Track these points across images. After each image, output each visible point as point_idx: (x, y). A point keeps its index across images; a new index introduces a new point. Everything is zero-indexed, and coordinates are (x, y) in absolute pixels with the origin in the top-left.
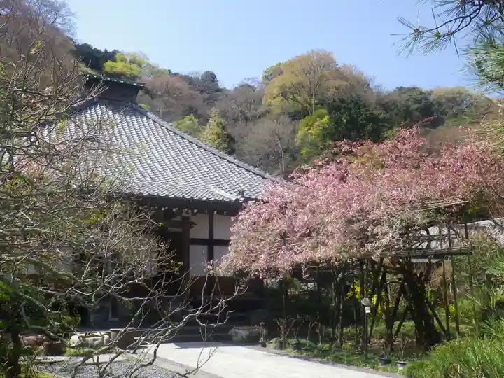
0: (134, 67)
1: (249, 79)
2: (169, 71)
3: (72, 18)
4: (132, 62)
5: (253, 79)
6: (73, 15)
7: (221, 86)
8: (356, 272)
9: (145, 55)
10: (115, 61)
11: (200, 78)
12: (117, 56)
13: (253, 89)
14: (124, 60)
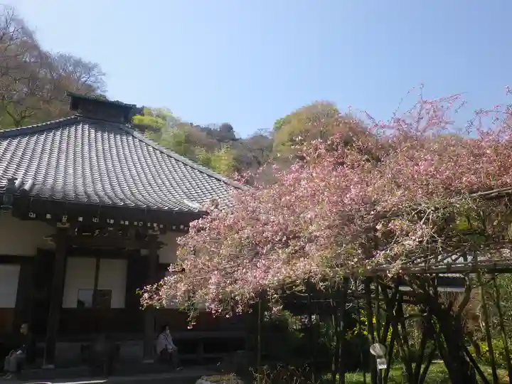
0: (160, 120)
1: (262, 130)
2: (192, 124)
3: (103, 77)
4: (158, 116)
5: (266, 130)
6: (104, 74)
7: (237, 137)
8: (362, 302)
9: (168, 110)
10: (143, 115)
11: (219, 130)
12: (145, 111)
13: (266, 138)
14: (151, 114)
